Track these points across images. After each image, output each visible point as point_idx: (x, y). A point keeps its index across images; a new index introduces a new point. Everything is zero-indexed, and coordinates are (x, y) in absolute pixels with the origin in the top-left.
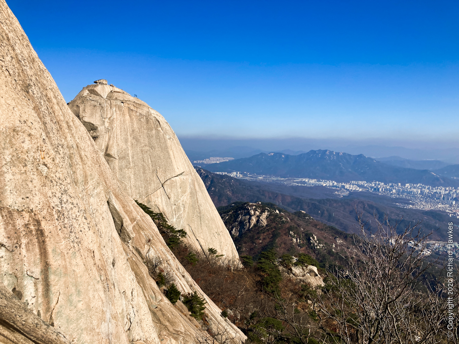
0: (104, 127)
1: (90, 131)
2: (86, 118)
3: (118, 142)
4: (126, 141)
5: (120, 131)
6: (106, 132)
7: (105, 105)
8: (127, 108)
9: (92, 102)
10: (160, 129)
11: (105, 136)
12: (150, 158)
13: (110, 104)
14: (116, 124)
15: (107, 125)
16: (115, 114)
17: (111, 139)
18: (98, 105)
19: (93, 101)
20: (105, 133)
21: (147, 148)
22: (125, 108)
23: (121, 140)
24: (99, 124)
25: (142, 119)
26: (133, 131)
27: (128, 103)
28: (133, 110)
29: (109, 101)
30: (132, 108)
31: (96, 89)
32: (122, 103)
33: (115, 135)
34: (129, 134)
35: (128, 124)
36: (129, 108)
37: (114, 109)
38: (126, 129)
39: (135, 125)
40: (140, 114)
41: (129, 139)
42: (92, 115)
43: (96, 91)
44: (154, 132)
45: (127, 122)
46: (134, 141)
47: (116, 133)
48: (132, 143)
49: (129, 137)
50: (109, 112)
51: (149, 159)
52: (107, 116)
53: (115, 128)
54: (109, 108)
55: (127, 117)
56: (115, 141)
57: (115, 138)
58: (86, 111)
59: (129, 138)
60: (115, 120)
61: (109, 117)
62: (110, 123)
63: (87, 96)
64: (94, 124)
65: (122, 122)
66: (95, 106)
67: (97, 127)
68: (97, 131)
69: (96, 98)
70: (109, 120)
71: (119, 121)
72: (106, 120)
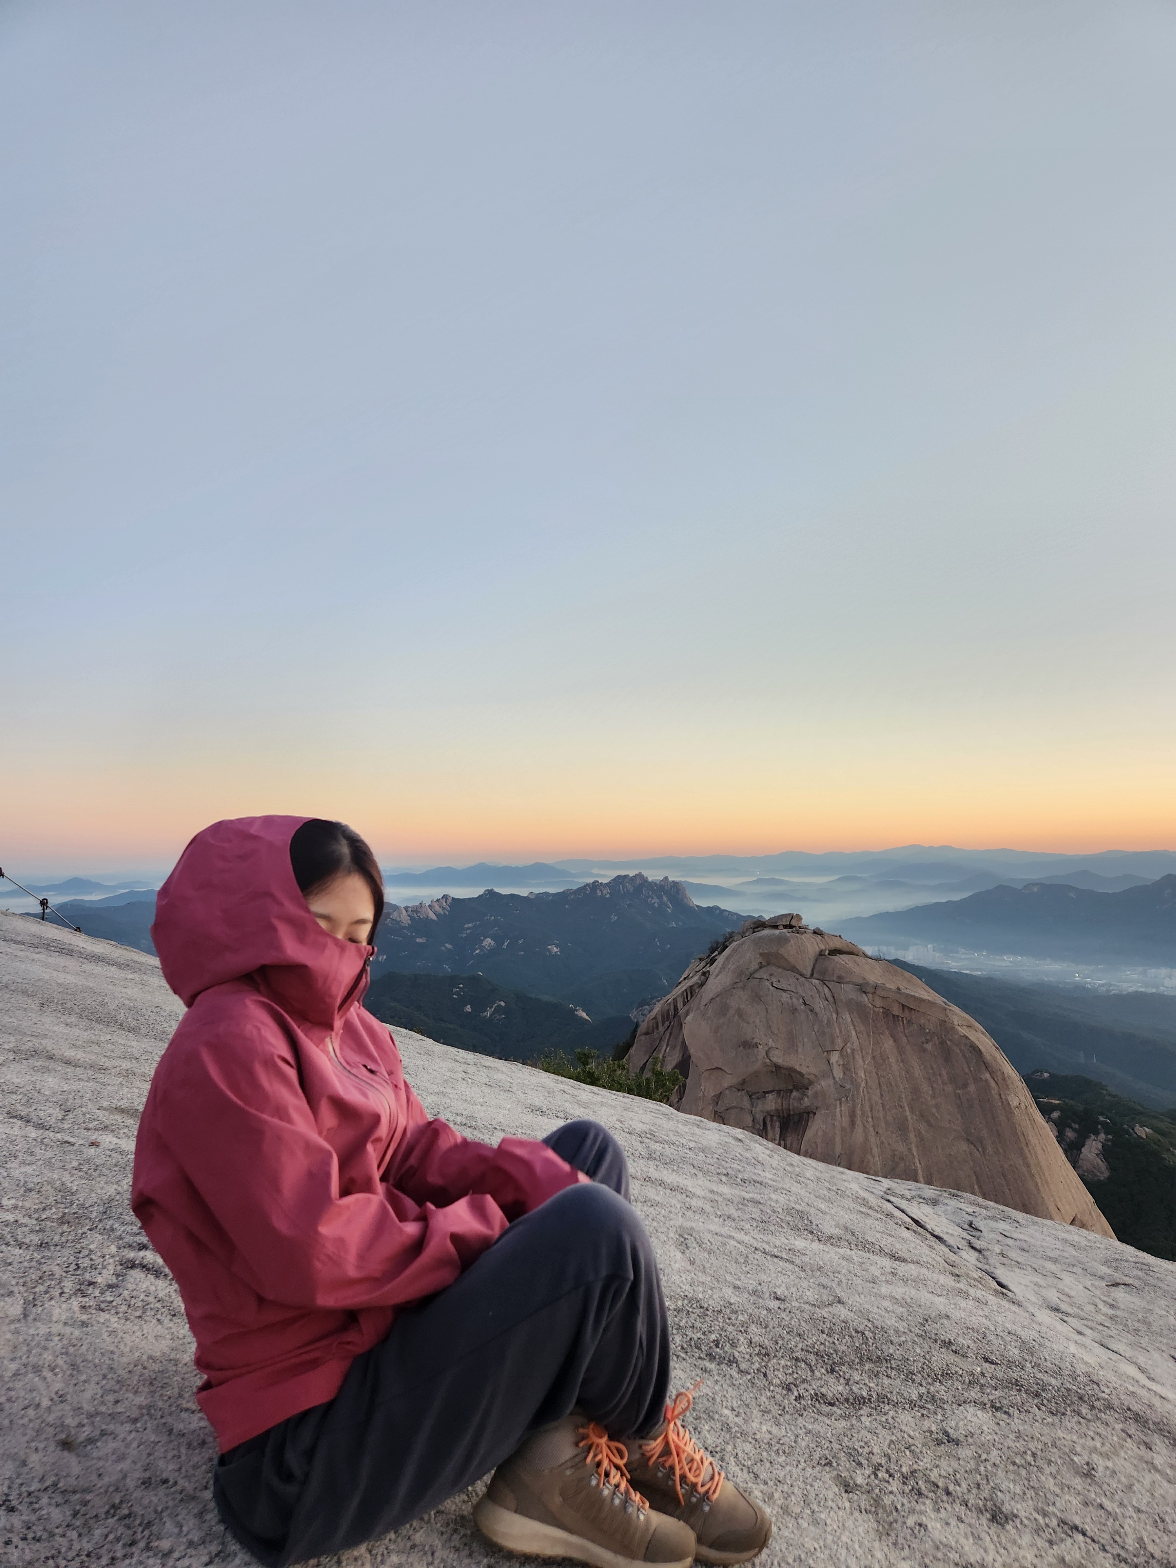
0: (831, 1081)
1: (791, 1091)
2: (776, 1052)
3: (880, 1131)
4: (902, 1128)
5: (878, 1091)
6: (840, 1100)
7: (819, 1005)
8: (881, 1010)
9: (785, 996)
10: (987, 1076)
11: (838, 1109)
12: (978, 1182)
13: (832, 999)
14: (862, 1069)
15: (838, 1073)
16: (854, 1033)
17: (858, 1122)
18: (803, 1007)
19: (784, 994)
20: (838, 1102)
21: (964, 1146)
22: (876, 1009)
23: (887, 1123)
24: (813, 1070)
25: (929, 1046)
26: (916, 1091)
27: (883, 994)
28: (898, 1016)
29: (826, 990)
30: (896, 1010)
31: (782, 951)
32: (864, 995)
33: (867, 1109)
34: (905, 1104)
35: (895, 1067)
36: (887, 1012)
37: (848, 1016)
38: (893, 1083)
39: (918, 1072)
40: (922, 1028)
41: (910, 1121)
42: (792, 1043)
43: (783, 957)
44: (972, 1088)
45: (892, 1060)
46: (923, 1127)
47: (870, 1100)
48: (920, 1133)
49: (908, 1114)
50: (838, 1031)
51: (976, 1187)
52: (833, 1043)
53: (863, 1085)
54: (834, 1016)
55: (888, 1044)
56: (872, 1129)
57: (870, 1119)
59: (909, 1118)
60: (858, 1057)
61: (839, 1043)
62: (846, 1068)
63: (763, 974)
64: (804, 1070)
65: (879, 1062)
66: (794, 1010)
67: (811, 1083)
68: (810, 1092)
69: (788, 981)
70: (841, 1055)
71: (869, 1059)
72: (835, 1058)
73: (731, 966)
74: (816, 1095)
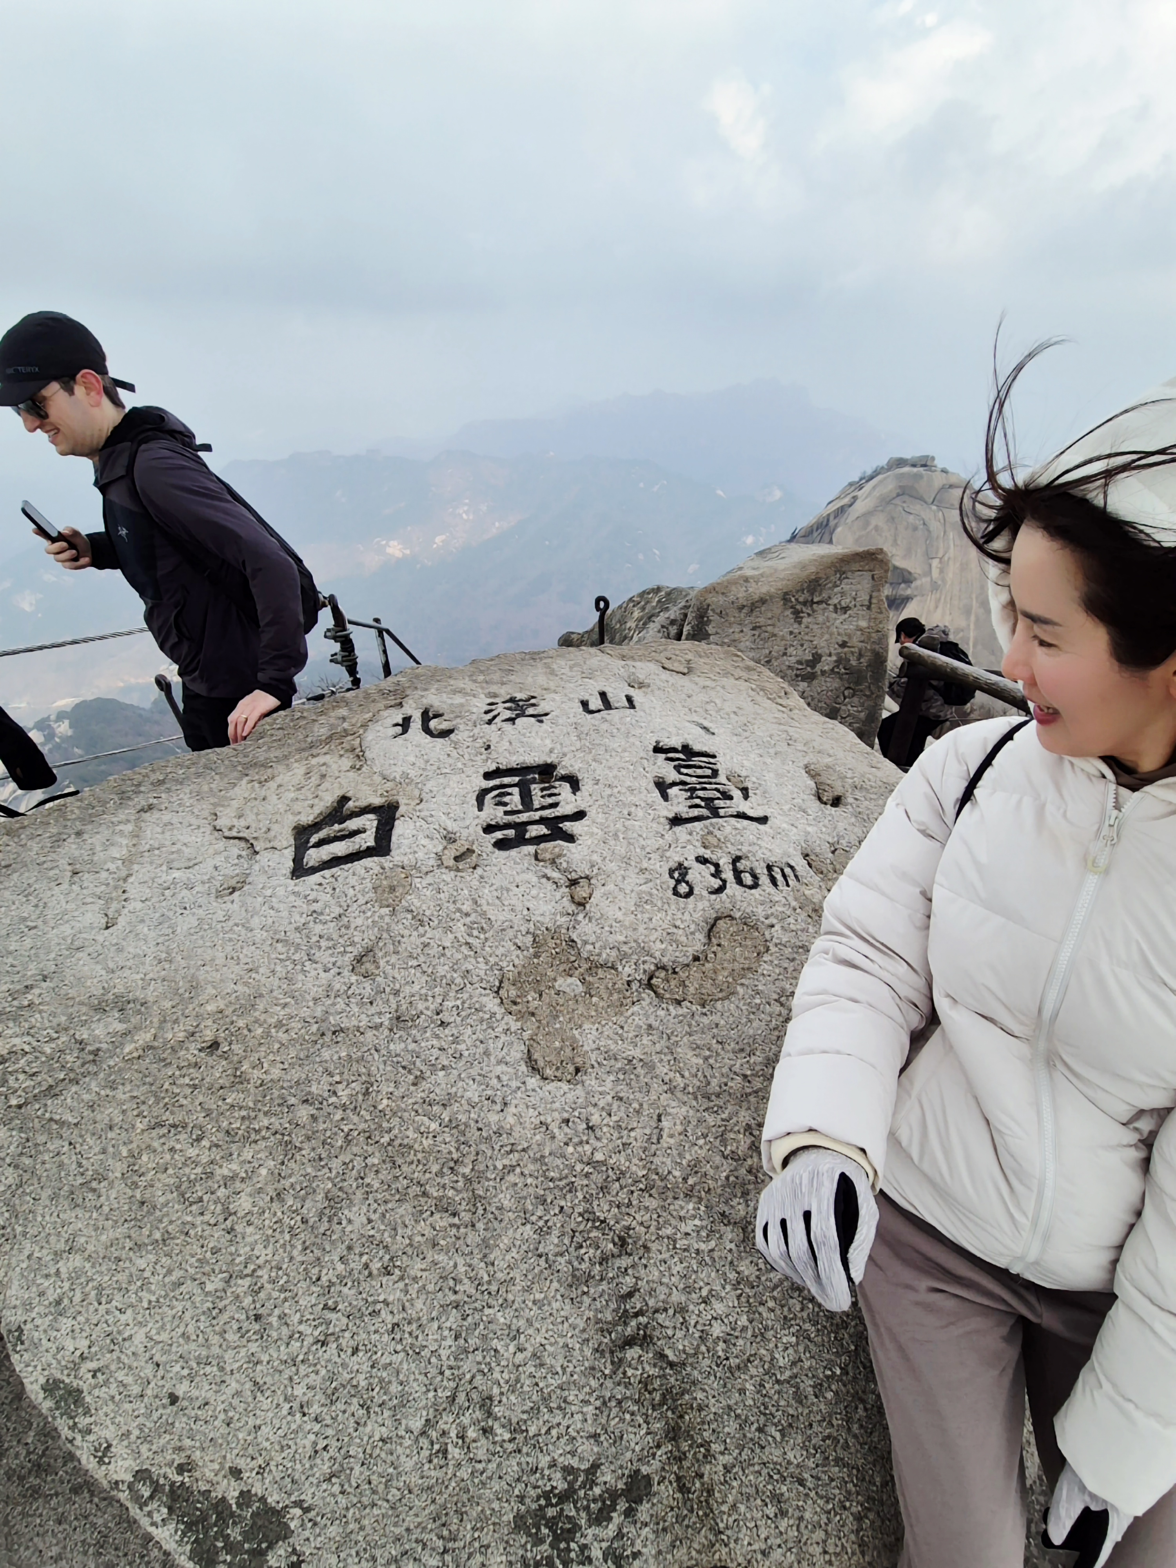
0: (928, 579)
1: (900, 584)
3: (953, 613)
4: (968, 612)
5: (957, 587)
6: (932, 591)
9: (910, 518)
13: (944, 523)
14: (952, 571)
15: (935, 573)
16: (953, 547)
18: (922, 526)
20: (930, 593)
23: (959, 608)
24: (918, 570)
29: (941, 514)
31: (916, 485)
34: (974, 596)
38: (970, 582)
42: (909, 552)
43: (916, 489)
52: (937, 553)
58: (899, 542)
60: (951, 563)
61: (940, 555)
62: (941, 571)
63: (898, 501)
64: (912, 571)
65: (964, 567)
66: (915, 529)
67: (915, 579)
68: (913, 585)
69: (917, 507)
70: (941, 562)
71: (958, 565)
72: (935, 563)
73: (876, 493)
74: (916, 588)
